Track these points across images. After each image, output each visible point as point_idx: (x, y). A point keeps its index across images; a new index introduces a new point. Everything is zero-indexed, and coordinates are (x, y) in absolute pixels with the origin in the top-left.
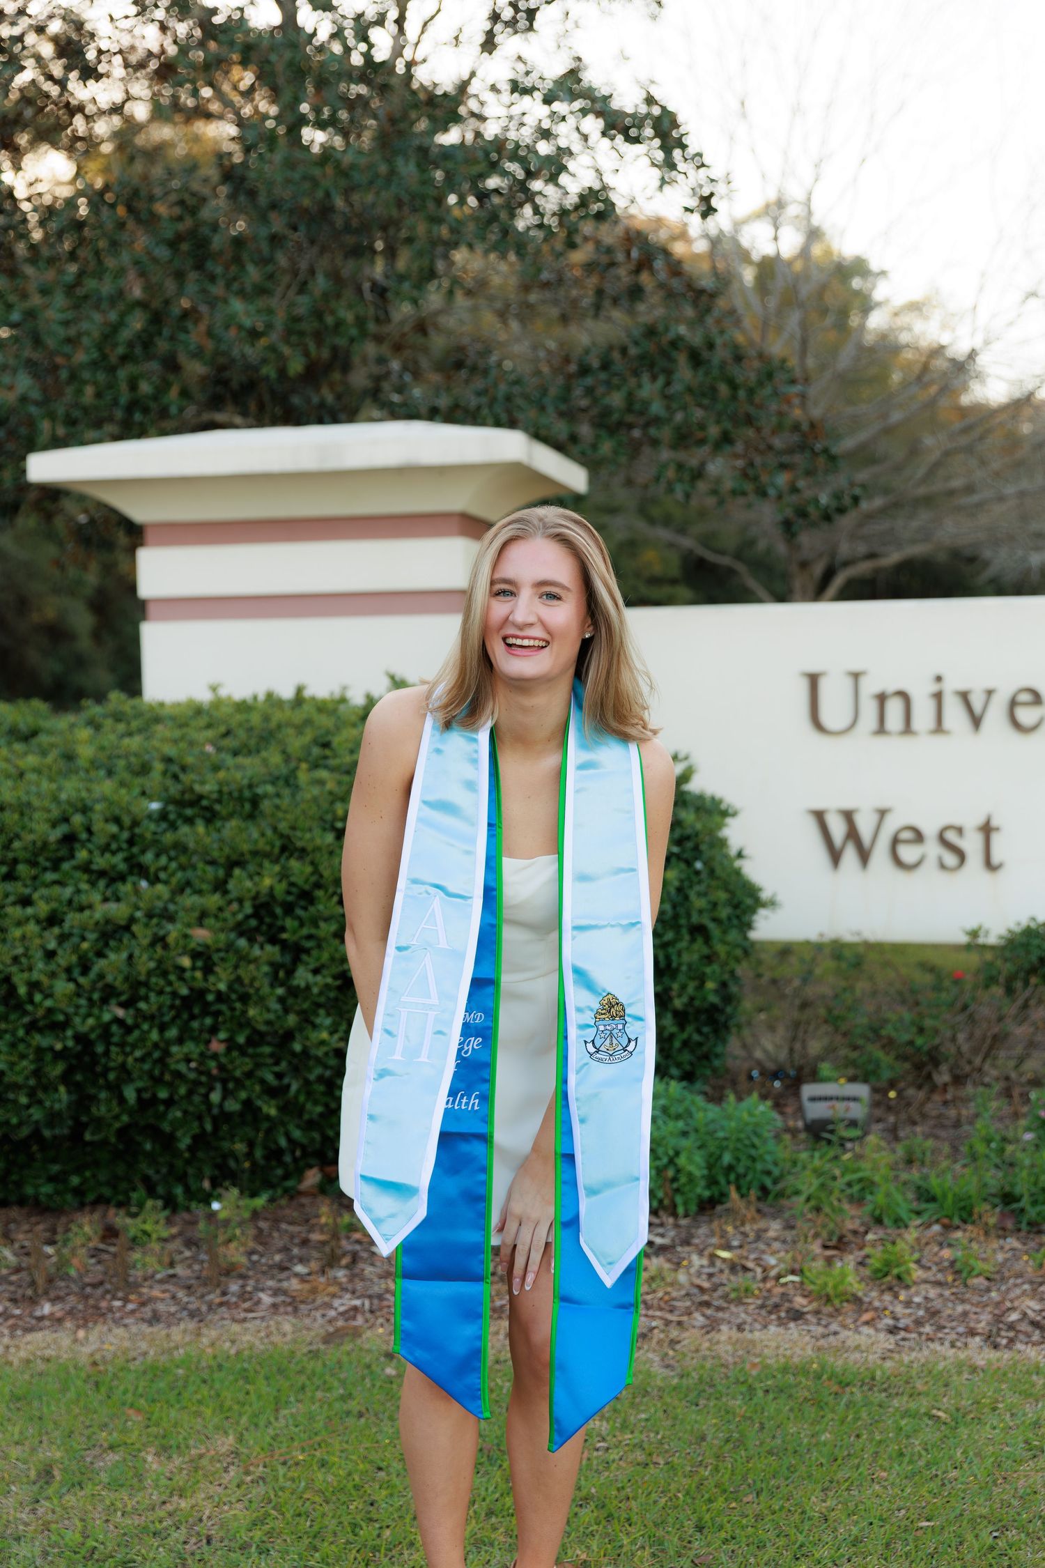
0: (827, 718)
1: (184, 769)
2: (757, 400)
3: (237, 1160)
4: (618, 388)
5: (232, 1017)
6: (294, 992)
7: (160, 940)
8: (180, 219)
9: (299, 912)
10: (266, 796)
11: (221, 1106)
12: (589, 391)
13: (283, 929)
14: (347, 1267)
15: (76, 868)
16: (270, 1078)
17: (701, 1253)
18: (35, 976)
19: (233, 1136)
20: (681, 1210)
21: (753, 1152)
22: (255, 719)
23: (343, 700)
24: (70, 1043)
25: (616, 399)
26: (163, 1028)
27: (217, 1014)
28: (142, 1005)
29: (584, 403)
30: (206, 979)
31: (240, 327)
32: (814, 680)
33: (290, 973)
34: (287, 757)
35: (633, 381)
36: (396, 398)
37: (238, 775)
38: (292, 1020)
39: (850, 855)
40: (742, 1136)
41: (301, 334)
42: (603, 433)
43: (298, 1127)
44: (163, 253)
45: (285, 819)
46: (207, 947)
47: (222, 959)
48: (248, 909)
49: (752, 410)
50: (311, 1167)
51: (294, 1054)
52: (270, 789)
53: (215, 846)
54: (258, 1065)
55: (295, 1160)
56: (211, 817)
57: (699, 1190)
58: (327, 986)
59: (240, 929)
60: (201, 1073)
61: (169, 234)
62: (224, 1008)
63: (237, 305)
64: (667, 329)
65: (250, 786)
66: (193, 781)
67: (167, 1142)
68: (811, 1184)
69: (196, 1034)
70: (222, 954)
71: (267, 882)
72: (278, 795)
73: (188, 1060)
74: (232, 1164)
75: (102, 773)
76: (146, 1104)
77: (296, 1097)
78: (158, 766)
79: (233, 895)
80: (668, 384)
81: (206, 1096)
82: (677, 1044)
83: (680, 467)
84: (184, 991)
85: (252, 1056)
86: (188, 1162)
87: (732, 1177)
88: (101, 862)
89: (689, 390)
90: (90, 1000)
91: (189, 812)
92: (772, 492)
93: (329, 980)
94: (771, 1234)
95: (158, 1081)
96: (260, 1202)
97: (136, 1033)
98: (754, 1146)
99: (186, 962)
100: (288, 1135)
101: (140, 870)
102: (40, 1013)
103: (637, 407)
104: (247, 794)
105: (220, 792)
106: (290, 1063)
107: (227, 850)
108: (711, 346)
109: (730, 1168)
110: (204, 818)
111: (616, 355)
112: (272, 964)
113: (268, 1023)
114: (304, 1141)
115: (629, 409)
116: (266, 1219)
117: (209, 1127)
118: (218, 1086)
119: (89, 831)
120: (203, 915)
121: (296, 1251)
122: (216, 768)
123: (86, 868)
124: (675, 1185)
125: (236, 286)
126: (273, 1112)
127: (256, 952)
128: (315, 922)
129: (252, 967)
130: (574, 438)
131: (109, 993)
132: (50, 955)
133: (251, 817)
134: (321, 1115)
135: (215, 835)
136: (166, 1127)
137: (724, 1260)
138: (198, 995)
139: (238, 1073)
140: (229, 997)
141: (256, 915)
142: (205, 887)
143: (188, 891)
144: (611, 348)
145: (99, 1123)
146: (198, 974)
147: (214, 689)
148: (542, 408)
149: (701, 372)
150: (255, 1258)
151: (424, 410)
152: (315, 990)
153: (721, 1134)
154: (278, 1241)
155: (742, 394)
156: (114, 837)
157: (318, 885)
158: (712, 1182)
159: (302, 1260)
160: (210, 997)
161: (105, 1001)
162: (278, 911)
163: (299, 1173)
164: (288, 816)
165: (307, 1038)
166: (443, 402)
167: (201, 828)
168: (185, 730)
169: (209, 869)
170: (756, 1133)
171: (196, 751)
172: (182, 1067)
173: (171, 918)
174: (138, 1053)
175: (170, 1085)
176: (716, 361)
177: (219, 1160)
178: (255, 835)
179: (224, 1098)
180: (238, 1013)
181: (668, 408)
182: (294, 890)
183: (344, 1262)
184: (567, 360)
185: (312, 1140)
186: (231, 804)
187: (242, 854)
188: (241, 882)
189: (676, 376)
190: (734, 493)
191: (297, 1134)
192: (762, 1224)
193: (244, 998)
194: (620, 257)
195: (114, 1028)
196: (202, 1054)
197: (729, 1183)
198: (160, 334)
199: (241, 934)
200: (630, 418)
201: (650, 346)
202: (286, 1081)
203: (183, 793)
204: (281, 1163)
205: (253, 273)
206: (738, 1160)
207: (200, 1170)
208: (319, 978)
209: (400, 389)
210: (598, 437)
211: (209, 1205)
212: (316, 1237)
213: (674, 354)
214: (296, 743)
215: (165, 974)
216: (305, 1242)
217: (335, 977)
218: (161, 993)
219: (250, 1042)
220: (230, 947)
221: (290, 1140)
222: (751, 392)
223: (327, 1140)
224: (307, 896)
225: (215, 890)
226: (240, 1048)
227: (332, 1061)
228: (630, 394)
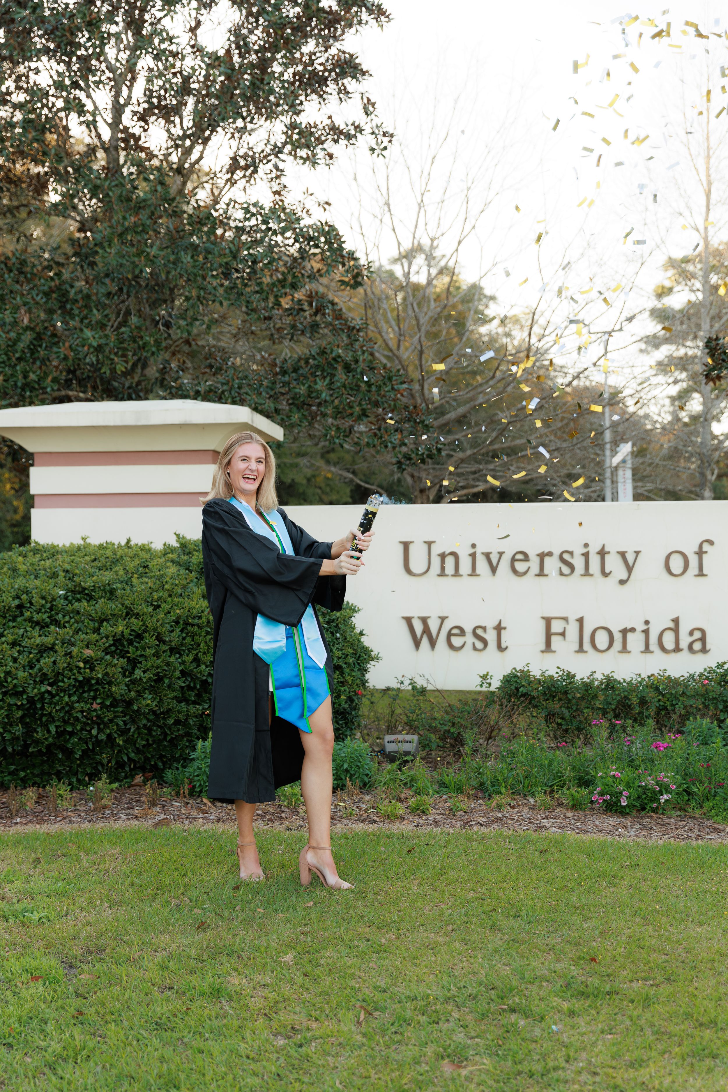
0: (413, 566)
1: (75, 575)
2: (382, 392)
3: (103, 765)
4: (303, 383)
5: (104, 692)
6: (134, 681)
7: (69, 654)
9: (135, 644)
10: (117, 588)
11: (96, 737)
12: (287, 383)
13: (128, 652)
14: (160, 808)
15: (25, 620)
16: (121, 723)
18: (8, 668)
19: (102, 753)
21: (359, 764)
22: (108, 553)
24: (25, 702)
25: (302, 389)
26: (69, 697)
27: (97, 690)
28: (60, 684)
29: (285, 390)
30: (91, 673)
31: (90, 346)
32: (406, 546)
33: (132, 672)
34: (127, 572)
35: (312, 379)
37: (103, 579)
38: (133, 694)
39: (425, 643)
41: (124, 350)
42: (295, 409)
43: (133, 751)
44: (41, 299)
45: (128, 600)
46: (92, 658)
47: (99, 664)
48: (111, 641)
50: (139, 773)
51: (133, 712)
52: (119, 585)
53: (93, 612)
54: (115, 717)
55: (131, 769)
56: (90, 598)
59: (106, 651)
60: (88, 719)
61: (45, 288)
62: (100, 687)
63: (88, 333)
64: (332, 351)
65: (109, 585)
66: (80, 581)
67: (69, 753)
69: (86, 699)
70: (99, 662)
71: (121, 628)
72: (123, 589)
73: (82, 712)
74: (100, 768)
75: (32, 577)
76: (60, 734)
77: (133, 735)
78: (62, 574)
79: (103, 635)
80: (332, 382)
81: (90, 731)
83: (338, 428)
84: (81, 678)
85: (113, 712)
86: (79, 766)
87: (348, 775)
88: (36, 617)
89: (344, 386)
90: (35, 681)
91: (78, 596)
92: (390, 445)
93: (151, 676)
95: (66, 722)
96: (115, 785)
97: (57, 698)
98: (359, 761)
99: (81, 665)
100: (128, 755)
101: (57, 623)
102: (11, 686)
103: (314, 394)
104: (108, 588)
105: (94, 586)
106: (131, 716)
107: (99, 614)
108: (357, 361)
109: (347, 771)
110: (86, 599)
111: (302, 364)
112: (123, 668)
113: (122, 695)
114: (136, 759)
115: (309, 396)
116: (118, 792)
117: (91, 747)
118: (96, 726)
119: (31, 603)
120: (89, 643)
122: (91, 576)
123: (30, 620)
125: (86, 322)
126: (121, 743)
127: (115, 661)
128: (144, 649)
129: (113, 668)
130: (277, 411)
131: (44, 678)
132: (15, 660)
133: (111, 598)
134: (145, 746)
135: (93, 607)
136: (69, 746)
137: (342, 806)
138: (87, 681)
139: (106, 720)
140: (102, 682)
141: (114, 644)
142: (89, 631)
143: (81, 632)
144: (300, 359)
145: (37, 742)
146: (88, 671)
147: (84, 539)
148: (260, 394)
149: (350, 375)
150: (115, 806)
151: (191, 393)
152: (144, 681)
153: (343, 755)
154: (125, 800)
156: (43, 606)
160: (93, 682)
161: (42, 682)
162: (126, 643)
163: (133, 777)
164: (130, 599)
166: (202, 389)
167: (85, 603)
168: (73, 557)
169: (90, 622)
170: (360, 755)
171: (80, 567)
172: (79, 715)
173: (73, 645)
174: (58, 708)
175: (73, 725)
178: (113, 607)
179: (98, 732)
180: (107, 690)
181: (331, 396)
182: (133, 633)
184: (274, 365)
185: (140, 759)
186: (100, 592)
187: (108, 616)
188: (106, 628)
189: (337, 378)
190: (368, 444)
191: (132, 755)
193: (110, 683)
194: (306, 307)
195: (46, 695)
196: (89, 709)
197: (347, 778)
199: (107, 654)
200: (311, 400)
201: (321, 360)
202: (129, 726)
203: (75, 587)
204: (124, 769)
205: (96, 314)
206: (352, 768)
207: (84, 770)
208: (146, 675)
210: (291, 410)
211: (88, 788)
212: (143, 799)
213: (336, 365)
214: (131, 565)
215: (71, 670)
216: (138, 801)
217: (153, 675)
218: (69, 678)
219: (112, 705)
220: (102, 659)
221: (129, 759)
222: (380, 388)
223: (147, 759)
224: (139, 636)
225: (94, 633)
226: (107, 707)
227: (151, 717)
228: (310, 387)
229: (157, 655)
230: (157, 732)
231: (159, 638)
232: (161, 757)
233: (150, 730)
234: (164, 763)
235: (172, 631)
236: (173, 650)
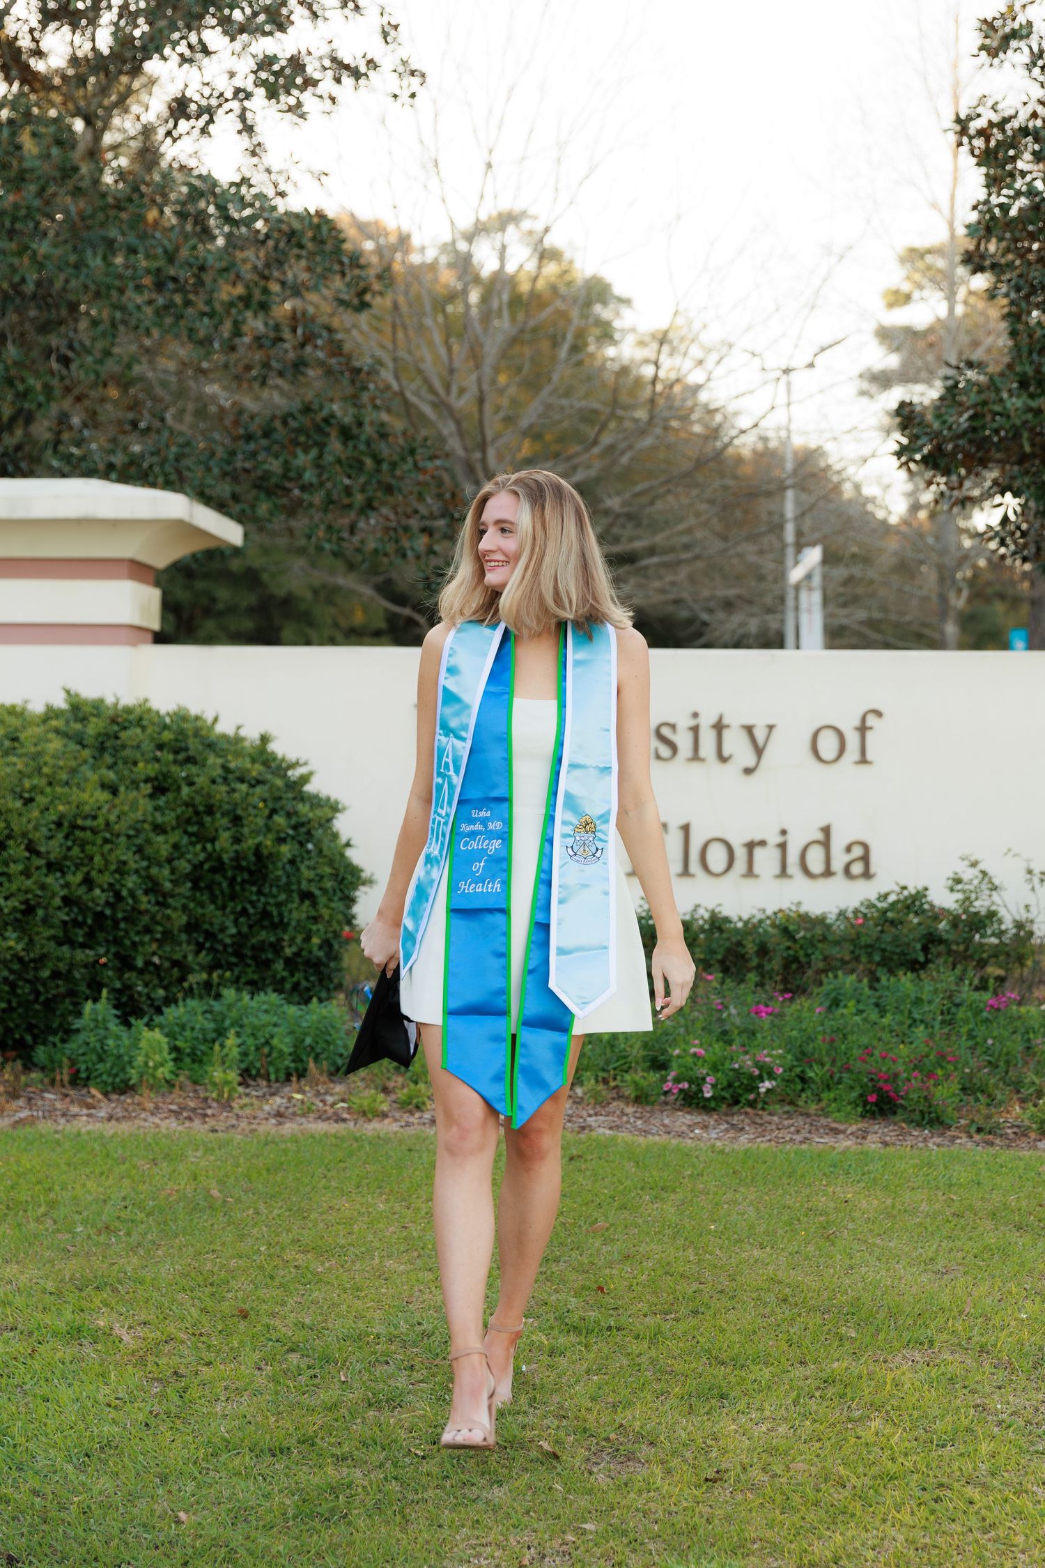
2: (398, 473)
4: (277, 455)
20: (272, 1076)
25: (275, 466)
29: (249, 465)
35: (291, 450)
64: (321, 408)
80: (320, 456)
83: (329, 527)
89: (339, 461)
103: (292, 474)
108: (360, 424)
111: (278, 425)
115: (285, 476)
144: (274, 417)
148: (209, 469)
149: (350, 447)
176: (363, 437)
181: (319, 476)
189: (328, 449)
200: (287, 482)
201: (306, 421)
210: (257, 497)
228: (286, 462)
229: (26, 873)
231: (31, 848)
235: (51, 838)
236: (51, 866)
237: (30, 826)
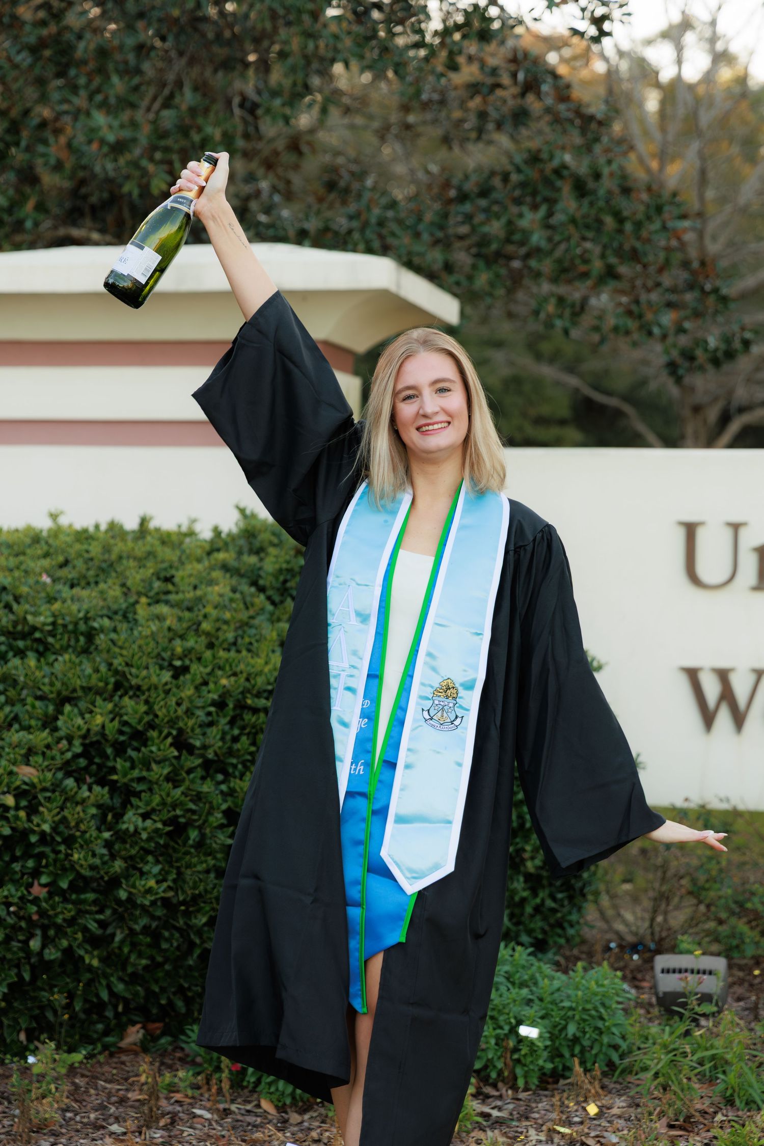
0: (704, 571)
1: (17, 599)
2: (644, 234)
3: (55, 1012)
4: (498, 216)
5: (55, 861)
6: (122, 837)
8: (43, 23)
9: (130, 752)
10: (102, 630)
11: (40, 954)
12: (469, 218)
13: (113, 770)
14: (165, 1128)
16: (93, 926)
17: (539, 1129)
19: (52, 987)
20: (521, 1083)
21: (600, 1024)
22: (95, 549)
23: (191, 534)
25: (496, 228)
27: (42, 855)
29: (464, 229)
30: (29, 820)
31: (102, 142)
32: (690, 530)
33: (119, 816)
34: (126, 591)
35: (514, 209)
36: (263, 218)
37: (74, 608)
38: (118, 865)
39: (724, 718)
40: (589, 1006)
41: (167, 150)
42: (481, 264)
43: (121, 979)
44: (24, 59)
45: (122, 655)
46: (33, 785)
47: (49, 799)
48: (78, 749)
49: (638, 245)
50: (134, 1023)
51: (119, 902)
52: (106, 622)
53: (46, 680)
54: (80, 912)
55: (117, 1015)
56: (43, 650)
57: (541, 1062)
58: (157, 831)
59: (68, 769)
60: (21, 918)
61: (32, 40)
62: (47, 850)
63: (100, 119)
64: (552, 157)
65: (86, 619)
66: (26, 612)
68: (660, 1060)
69: (18, 876)
70: (48, 794)
71: (99, 720)
72: (115, 630)
73: (8, 905)
74: (50, 1015)
77: (120, 948)
79: (61, 733)
80: (550, 214)
81: (26, 942)
82: (529, 910)
83: (561, 300)
84: (6, 831)
85: (74, 903)
87: (577, 1050)
89: (573, 221)
91: (21, 644)
92: (656, 331)
93: (159, 825)
94: (615, 1111)
96: (77, 1057)
98: (601, 1018)
99: (10, 801)
100: (109, 987)
103: (517, 237)
104: (82, 627)
105: (54, 624)
106: (115, 911)
107: (58, 685)
108: (597, 176)
109: (576, 1040)
110: (37, 651)
111: (497, 182)
112: (99, 806)
113: (92, 868)
114: (128, 995)
115: (508, 240)
116: (83, 1076)
117: (27, 976)
118: (38, 932)
120: (30, 751)
121: (113, 1109)
122: (51, 600)
124: (516, 1056)
125: (99, 98)
126: (95, 963)
127: (84, 793)
128: (147, 766)
129: (79, 808)
130: (448, 267)
133: (86, 651)
134: (146, 968)
135: (47, 669)
137: (563, 1136)
138: (21, 835)
139: (59, 920)
140: (53, 839)
141: (85, 754)
142: (33, 723)
143: (16, 726)
144: (493, 173)
146: (22, 814)
147: (54, 517)
148: (417, 235)
149: (586, 201)
150: (69, 1115)
151: (291, 233)
152: (144, 836)
153: (566, 1004)
154: (94, 1098)
155: (628, 227)
157: (151, 726)
158: (555, 1054)
159: (117, 1120)
160: (34, 839)
162: (109, 751)
163: (121, 1029)
164: (124, 652)
165: (134, 886)
166: (312, 225)
167: (32, 661)
168: (21, 558)
169: (38, 704)
170: (603, 1004)
171: (31, 581)
172: (2, 911)
176: (601, 192)
177: (37, 1012)
178: (89, 671)
179: (44, 946)
180: (62, 856)
181: (550, 239)
182: (126, 729)
183: (162, 1123)
184: (447, 185)
185: (136, 994)
186: (66, 637)
187: (74, 690)
188: (71, 719)
189: (559, 206)
190: (616, 329)
191: (120, 987)
192: (606, 1101)
193: (69, 841)
194: (506, 80)
196: (22, 898)
197: (573, 1055)
198: (17, 144)
199: (68, 774)
200: (510, 248)
201: (532, 173)
202: (109, 931)
203: (15, 624)
204: (102, 1018)
205: (118, 85)
206: (584, 1033)
207: (16, 1020)
208: (148, 823)
209: (267, 211)
210: (474, 267)
211: (26, 1058)
212: (133, 1096)
213: (559, 183)
214: (136, 576)
216: (122, 1101)
217: (165, 823)
219: (73, 887)
220: (56, 786)
221: (112, 993)
222: (638, 225)
223: (149, 993)
224: (140, 737)
225: (44, 727)
226: (63, 893)
227: (159, 912)
228: (510, 223)
229: (173, 779)
230: (171, 942)
231: (181, 744)
232: (181, 991)
233: (156, 936)
234: (188, 1002)
235: (211, 724)
236: (211, 767)
237: (180, 711)
